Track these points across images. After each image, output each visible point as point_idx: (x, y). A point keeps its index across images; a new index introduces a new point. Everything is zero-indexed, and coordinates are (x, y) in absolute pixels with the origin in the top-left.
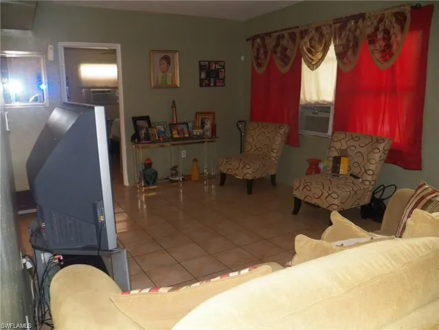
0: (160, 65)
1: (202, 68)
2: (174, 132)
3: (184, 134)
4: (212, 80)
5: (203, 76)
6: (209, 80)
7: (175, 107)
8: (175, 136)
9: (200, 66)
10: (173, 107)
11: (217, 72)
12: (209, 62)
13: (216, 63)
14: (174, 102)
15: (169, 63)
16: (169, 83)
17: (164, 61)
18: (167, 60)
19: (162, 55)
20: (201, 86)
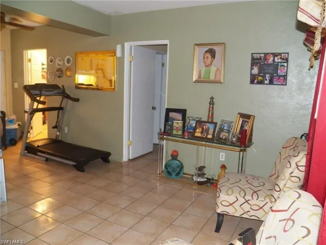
0: (204, 58)
1: (255, 61)
2: (198, 130)
3: (208, 134)
4: (268, 76)
5: (256, 71)
6: (264, 77)
7: (213, 104)
8: (196, 134)
9: (253, 59)
10: (210, 104)
11: (276, 66)
12: (266, 54)
13: (275, 55)
14: (212, 98)
15: (213, 56)
16: (212, 77)
17: (208, 55)
18: (212, 53)
19: (207, 48)
20: (252, 82)
